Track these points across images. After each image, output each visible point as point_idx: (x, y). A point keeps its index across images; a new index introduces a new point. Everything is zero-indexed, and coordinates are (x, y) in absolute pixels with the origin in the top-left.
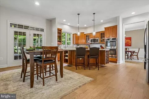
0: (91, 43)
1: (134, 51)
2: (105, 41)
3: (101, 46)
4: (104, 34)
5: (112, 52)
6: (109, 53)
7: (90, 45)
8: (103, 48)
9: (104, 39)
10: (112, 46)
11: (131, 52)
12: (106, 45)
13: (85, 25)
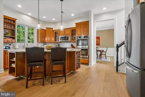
0: (61, 42)
1: (103, 51)
2: (76, 39)
3: (72, 45)
4: (75, 32)
5: (84, 52)
6: (80, 53)
7: (60, 44)
8: (74, 48)
9: (75, 36)
10: (83, 45)
11: (100, 51)
12: (78, 45)
13: (54, 19)
